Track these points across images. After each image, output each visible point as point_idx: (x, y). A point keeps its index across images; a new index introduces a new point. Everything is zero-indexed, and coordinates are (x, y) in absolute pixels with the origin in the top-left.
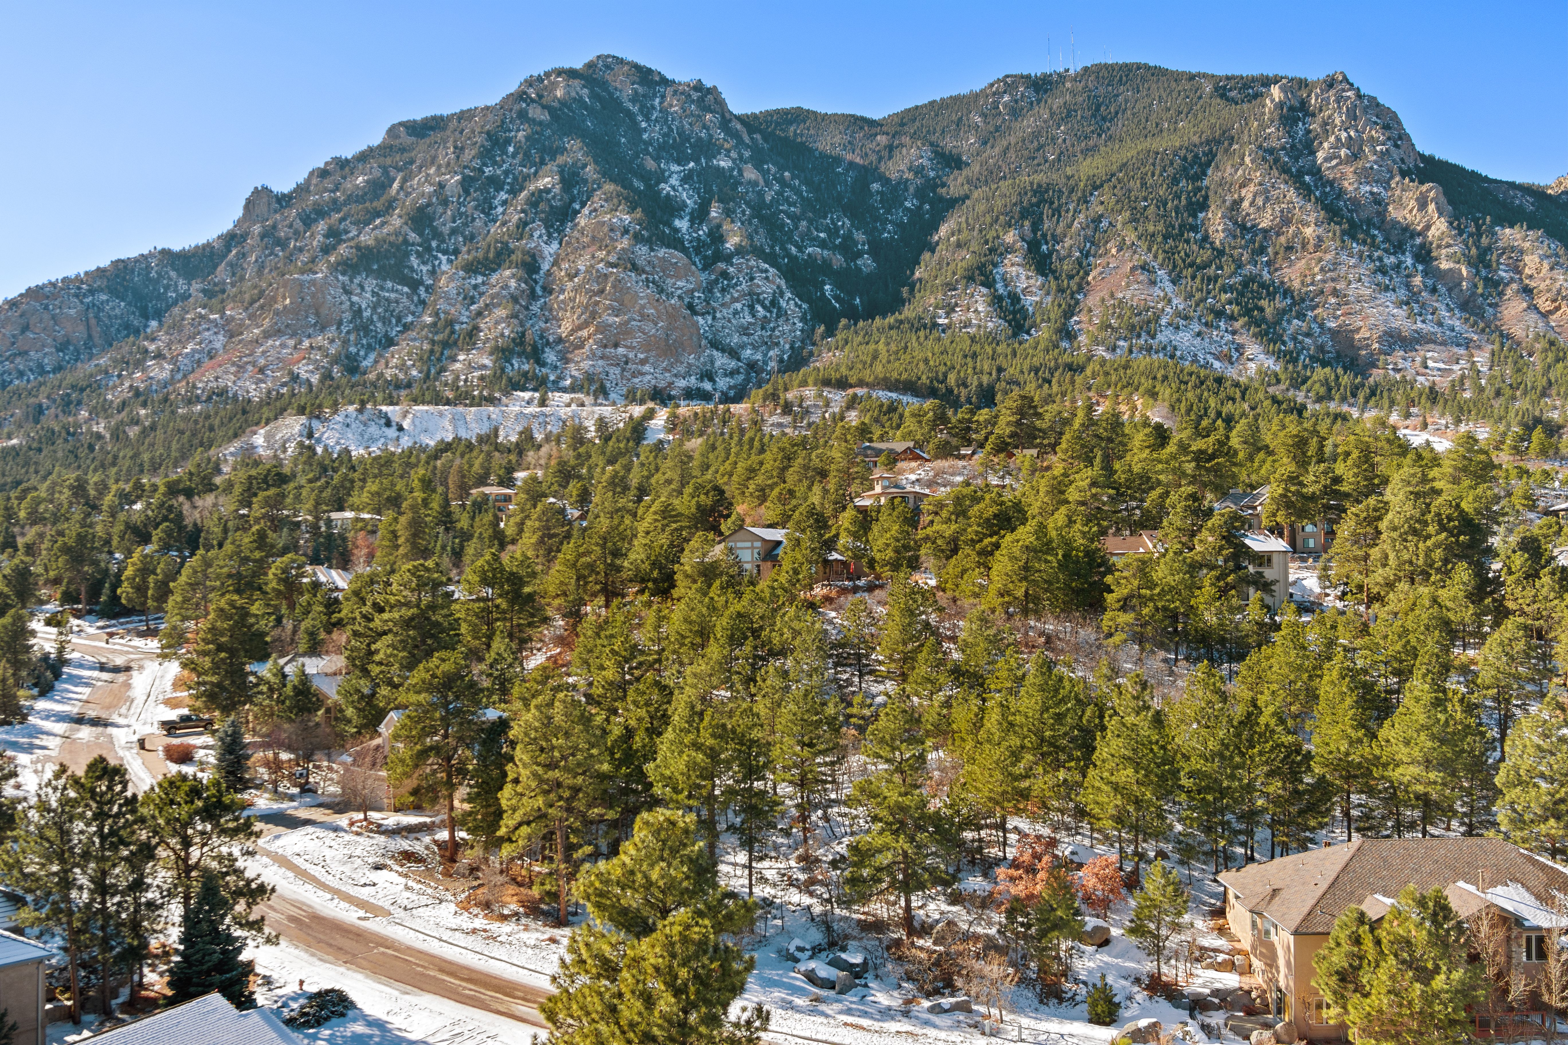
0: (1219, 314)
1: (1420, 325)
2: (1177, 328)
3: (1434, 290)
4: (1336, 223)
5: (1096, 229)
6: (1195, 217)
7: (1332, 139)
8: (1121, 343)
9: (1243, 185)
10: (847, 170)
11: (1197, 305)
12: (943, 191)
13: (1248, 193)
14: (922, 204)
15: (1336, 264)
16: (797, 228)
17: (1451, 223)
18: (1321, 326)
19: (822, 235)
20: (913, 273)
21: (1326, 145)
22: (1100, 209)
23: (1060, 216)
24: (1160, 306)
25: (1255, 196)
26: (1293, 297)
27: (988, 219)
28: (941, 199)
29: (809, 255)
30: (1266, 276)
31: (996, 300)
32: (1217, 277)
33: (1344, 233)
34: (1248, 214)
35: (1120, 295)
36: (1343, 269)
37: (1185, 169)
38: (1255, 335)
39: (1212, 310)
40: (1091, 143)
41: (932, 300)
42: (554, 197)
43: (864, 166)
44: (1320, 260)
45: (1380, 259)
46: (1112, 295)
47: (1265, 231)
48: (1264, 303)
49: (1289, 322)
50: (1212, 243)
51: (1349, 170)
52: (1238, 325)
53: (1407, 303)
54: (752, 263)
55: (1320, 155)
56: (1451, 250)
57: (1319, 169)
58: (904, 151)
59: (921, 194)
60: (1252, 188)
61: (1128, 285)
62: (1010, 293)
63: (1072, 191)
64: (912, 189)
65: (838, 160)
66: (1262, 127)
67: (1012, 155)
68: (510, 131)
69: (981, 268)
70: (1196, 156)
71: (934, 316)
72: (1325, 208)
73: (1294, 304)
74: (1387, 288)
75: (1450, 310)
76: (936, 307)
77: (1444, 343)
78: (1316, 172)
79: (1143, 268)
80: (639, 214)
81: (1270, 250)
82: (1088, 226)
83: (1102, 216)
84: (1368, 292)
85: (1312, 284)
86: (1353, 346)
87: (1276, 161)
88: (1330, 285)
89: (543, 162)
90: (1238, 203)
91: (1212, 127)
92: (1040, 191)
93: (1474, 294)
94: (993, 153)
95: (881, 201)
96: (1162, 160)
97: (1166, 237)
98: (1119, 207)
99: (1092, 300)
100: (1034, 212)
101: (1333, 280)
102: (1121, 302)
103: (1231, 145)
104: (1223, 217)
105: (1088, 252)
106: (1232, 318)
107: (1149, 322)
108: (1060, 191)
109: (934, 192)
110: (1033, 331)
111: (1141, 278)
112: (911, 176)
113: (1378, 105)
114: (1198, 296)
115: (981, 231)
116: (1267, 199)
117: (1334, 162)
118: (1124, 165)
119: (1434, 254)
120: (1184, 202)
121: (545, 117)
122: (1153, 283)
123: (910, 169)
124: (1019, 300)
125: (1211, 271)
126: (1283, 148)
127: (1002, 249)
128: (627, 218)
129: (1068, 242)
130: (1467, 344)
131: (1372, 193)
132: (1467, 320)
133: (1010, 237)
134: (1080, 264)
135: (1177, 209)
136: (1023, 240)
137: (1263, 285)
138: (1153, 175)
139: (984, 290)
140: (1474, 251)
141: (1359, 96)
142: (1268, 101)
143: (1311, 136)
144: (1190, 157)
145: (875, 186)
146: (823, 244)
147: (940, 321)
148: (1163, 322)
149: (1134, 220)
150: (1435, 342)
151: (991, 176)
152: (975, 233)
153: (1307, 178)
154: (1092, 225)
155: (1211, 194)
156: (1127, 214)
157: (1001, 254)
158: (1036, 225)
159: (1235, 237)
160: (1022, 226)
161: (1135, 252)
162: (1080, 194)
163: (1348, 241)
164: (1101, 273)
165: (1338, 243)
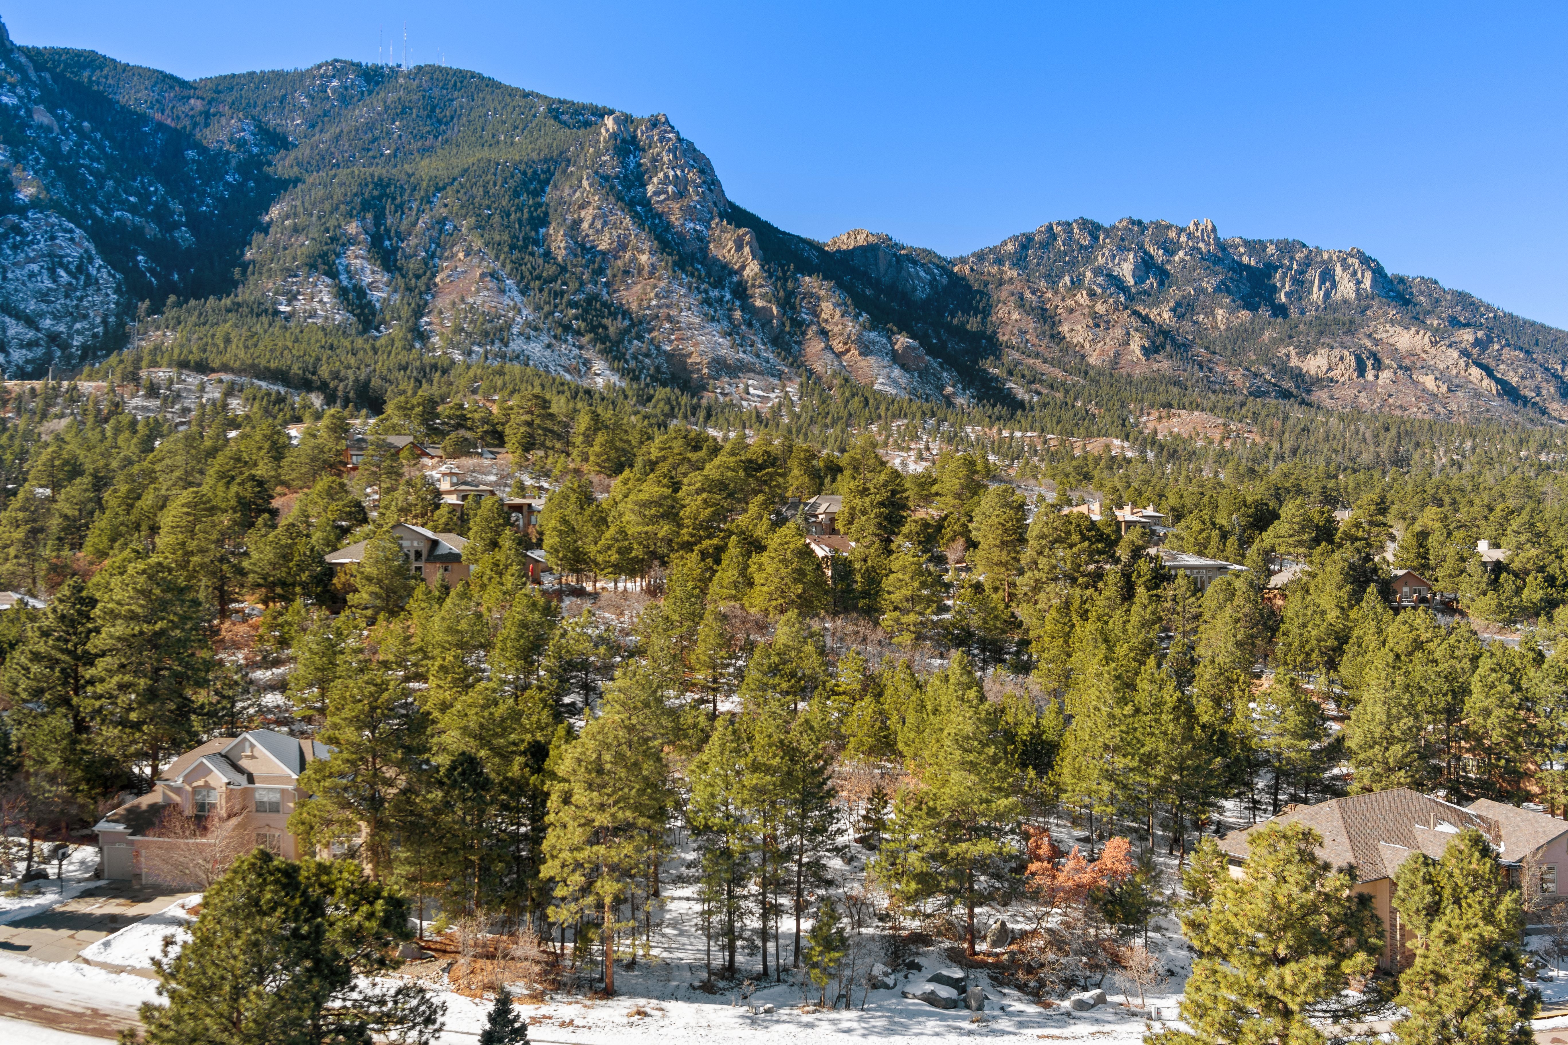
0: (567, 328)
1: (741, 355)
2: (528, 338)
3: (750, 325)
4: (669, 254)
5: (441, 231)
6: (537, 232)
7: (661, 175)
8: (476, 348)
9: (582, 207)
10: (156, 132)
11: (546, 317)
12: (271, 170)
13: (587, 215)
14: (246, 180)
15: (669, 292)
16: (101, 187)
17: (762, 266)
18: (658, 348)
19: (132, 199)
20: (242, 254)
21: (655, 180)
22: (444, 212)
23: (403, 213)
24: (510, 315)
25: (593, 219)
26: (631, 319)
27: (327, 206)
28: (268, 178)
29: (117, 219)
30: (606, 297)
31: (342, 293)
33: (675, 264)
34: (587, 235)
35: (471, 300)
36: (675, 296)
37: (524, 183)
38: (600, 352)
39: (560, 323)
40: (427, 143)
41: (270, 285)
43: (176, 130)
44: (655, 286)
45: (706, 291)
46: (463, 300)
47: (604, 253)
48: (607, 322)
49: (630, 342)
50: (555, 259)
51: (676, 206)
52: (584, 340)
53: (730, 335)
54: (53, 219)
55: (650, 189)
56: (763, 290)
57: (649, 201)
58: (223, 121)
59: (244, 169)
60: (591, 210)
61: (478, 291)
62: (355, 286)
63: (414, 189)
64: (234, 163)
65: (143, 119)
66: (598, 154)
67: (344, 143)
69: (324, 256)
70: (535, 172)
71: (275, 303)
72: (658, 238)
73: (633, 325)
74: (713, 319)
75: (764, 344)
76: (276, 293)
77: (761, 373)
78: (646, 203)
79: (492, 275)
81: (609, 272)
82: (433, 227)
83: (446, 218)
84: (697, 321)
85: (649, 308)
86: (686, 369)
87: (612, 188)
88: (663, 312)
90: (577, 223)
91: (550, 146)
92: (382, 184)
93: (782, 331)
94: (324, 138)
95: (198, 171)
96: (503, 171)
97: (512, 247)
98: (464, 211)
99: (442, 302)
100: (375, 206)
101: (668, 307)
102: (472, 307)
103: (568, 166)
104: (565, 235)
105: (434, 253)
106: (579, 333)
107: (501, 330)
108: (402, 187)
109: (260, 171)
110: (382, 328)
111: (491, 285)
112: (232, 148)
113: (695, 150)
114: (546, 308)
115: (319, 218)
116: (605, 224)
117: (662, 197)
118: (466, 170)
119: (749, 292)
120: (526, 215)
122: (502, 291)
123: (231, 141)
124: (365, 294)
125: (557, 286)
126: (617, 177)
127: (344, 240)
129: (413, 241)
130: (780, 375)
131: (695, 230)
132: (779, 354)
133: (353, 228)
134: (426, 264)
135: (520, 221)
136: (366, 231)
137: (605, 304)
138: (495, 185)
139: (328, 281)
140: (782, 293)
141: (680, 140)
142: (603, 131)
143: (642, 169)
144: (529, 172)
145: (191, 154)
146: (133, 209)
147: (282, 308)
148: (515, 330)
149: (478, 227)
150: (754, 371)
151: (322, 161)
152: (314, 219)
153: (639, 208)
154: (437, 227)
155: (551, 211)
156: (472, 220)
157: (344, 245)
158: (379, 219)
159: (576, 256)
160: (364, 218)
161: (483, 259)
162: (422, 193)
163: (679, 272)
164: (449, 276)
165: (670, 273)
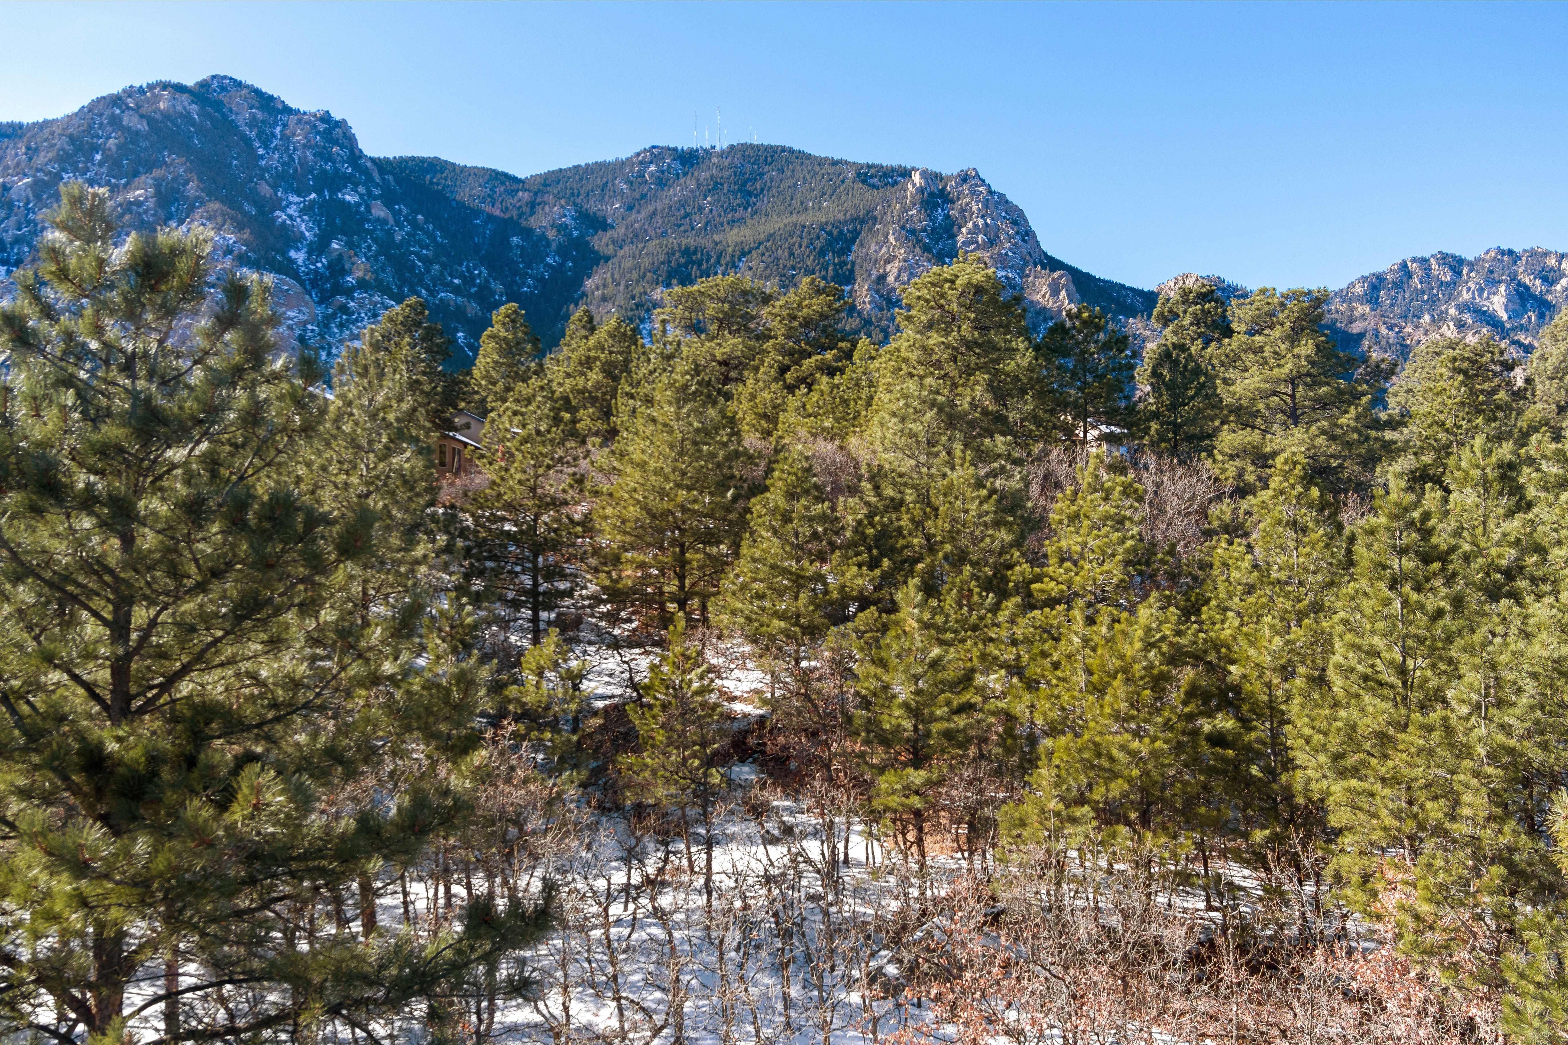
7: (970, 225)
9: (887, 262)
10: (486, 223)
13: (893, 269)
14: (564, 261)
16: (428, 271)
19: (456, 281)
21: (964, 230)
25: (899, 271)
29: (441, 300)
34: (894, 289)
37: (830, 243)
40: (737, 215)
43: (504, 220)
54: (376, 298)
55: (959, 240)
58: (547, 208)
59: (563, 251)
60: (897, 264)
63: (720, 255)
64: (554, 246)
65: (477, 213)
66: (905, 209)
67: (658, 220)
70: (841, 232)
78: (955, 255)
80: (246, 235)
87: (919, 241)
89: (136, 174)
90: (882, 278)
91: (856, 207)
92: (687, 252)
94: (639, 218)
95: (521, 256)
96: (809, 233)
98: (767, 272)
103: (874, 224)
104: (869, 290)
108: (708, 254)
112: (553, 233)
113: (1007, 202)
115: (627, 286)
116: (911, 275)
117: (972, 247)
118: (771, 235)
120: (831, 273)
121: (143, 126)
123: (553, 226)
126: (924, 230)
127: (649, 305)
128: (232, 238)
131: (1007, 277)
133: (658, 294)
138: (800, 246)
141: (991, 192)
142: (910, 186)
143: (951, 221)
144: (835, 232)
145: (516, 240)
146: (456, 290)
151: (636, 237)
152: (621, 288)
155: (857, 268)
156: (776, 280)
157: (648, 310)
159: (881, 309)
160: (670, 284)
162: (728, 259)
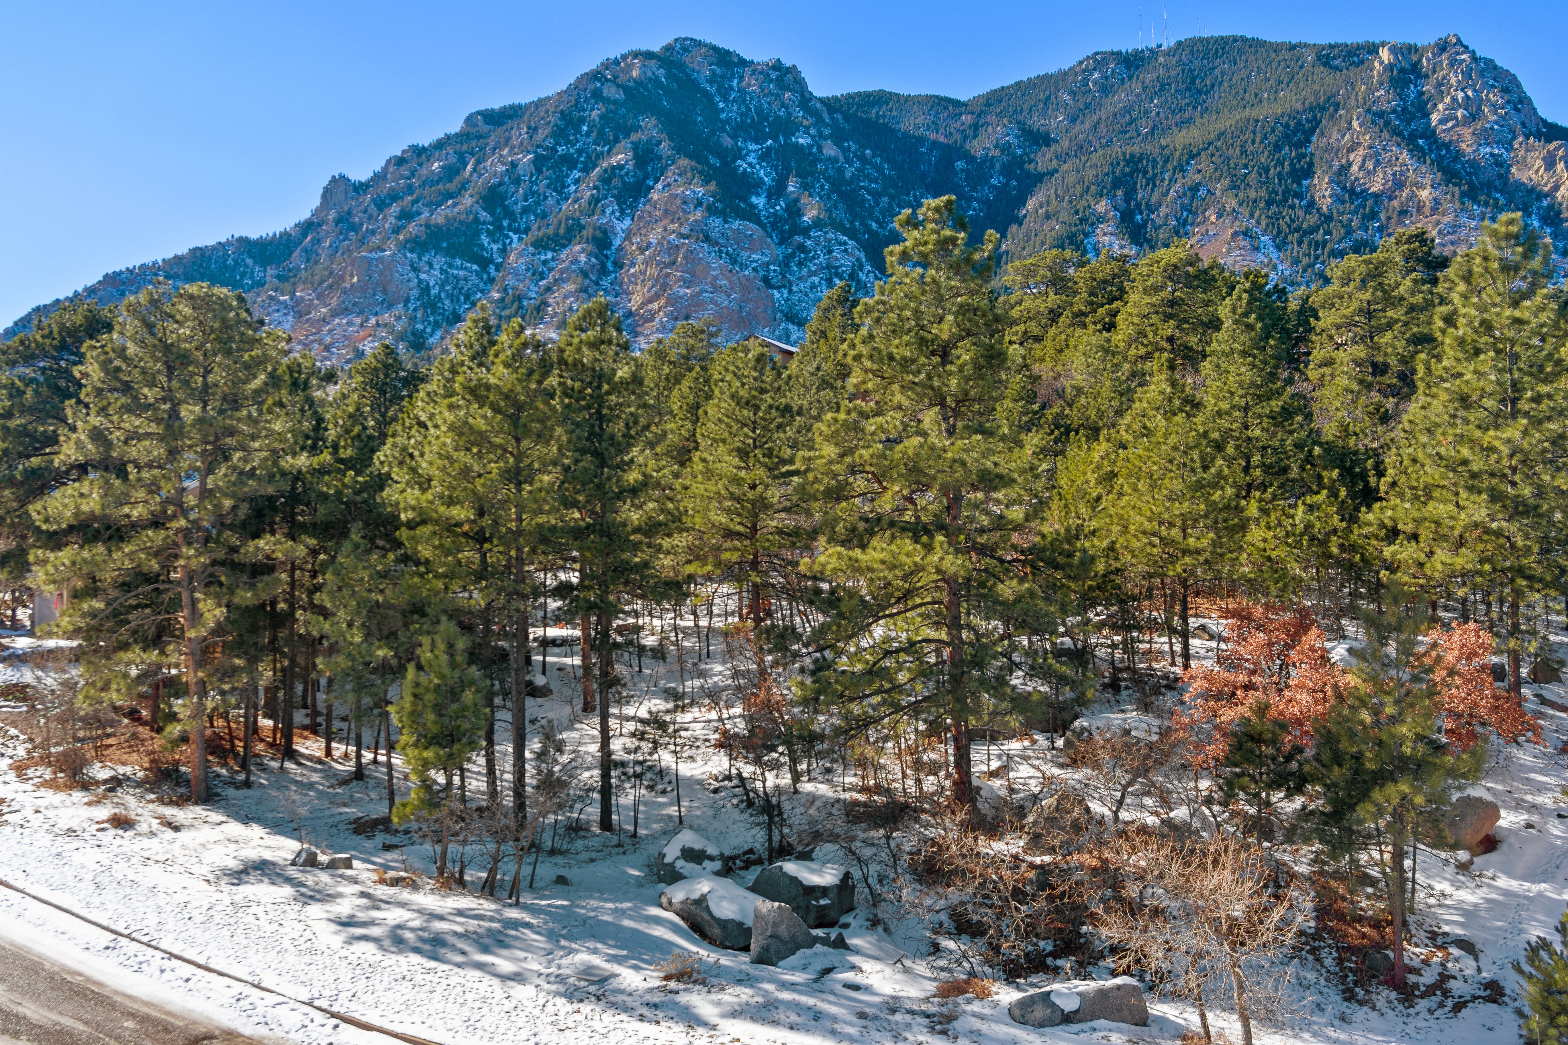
4: (1455, 185)
5: (1193, 198)
6: (1300, 184)
7: (1448, 100)
9: (1351, 150)
10: (931, 150)
11: (1305, 271)
12: (1032, 166)
13: (1356, 158)
14: (1008, 181)
15: (1455, 227)
16: (878, 204)
21: (1441, 106)
22: (1198, 178)
23: (1154, 185)
25: (1364, 160)
27: (1079, 189)
28: (1028, 175)
32: (1325, 242)
33: (1463, 194)
34: (1357, 179)
35: (1221, 262)
36: (1464, 232)
37: (1287, 136)
39: (1320, 275)
40: (1186, 115)
42: (627, 174)
43: (948, 146)
44: (1438, 223)
47: (1376, 196)
50: (1319, 210)
51: (1467, 131)
54: (831, 235)
55: (1435, 117)
57: (1434, 132)
58: (990, 129)
59: (1007, 171)
60: (1361, 152)
61: (1229, 251)
63: (1167, 161)
64: (998, 166)
65: (921, 140)
66: (1371, 90)
67: (1103, 129)
68: (584, 110)
69: (1072, 237)
70: (1299, 123)
72: (1443, 169)
78: (1430, 135)
79: (1245, 234)
80: (713, 186)
81: (1382, 216)
82: (1185, 194)
83: (1199, 184)
87: (1387, 124)
89: (616, 140)
90: (1345, 168)
91: (1316, 94)
92: (1132, 161)
94: (1082, 128)
95: (966, 179)
96: (1263, 127)
97: (1269, 204)
98: (1218, 174)
100: (1127, 182)
101: (1453, 243)
103: (1336, 110)
104: (1330, 182)
105: (1186, 220)
108: (1155, 161)
109: (1022, 169)
111: (1243, 244)
112: (997, 153)
113: (1497, 68)
114: (1305, 261)
115: (1071, 202)
116: (1378, 163)
117: (1450, 124)
118: (1222, 134)
119: (1564, 215)
120: (1287, 168)
121: (620, 96)
122: (1256, 249)
123: (996, 147)
125: (1319, 236)
126: (1394, 111)
127: (1093, 219)
128: (700, 191)
129: (1163, 211)
131: (1492, 155)
133: (1102, 207)
134: (1177, 233)
135: (1280, 176)
136: (1116, 208)
138: (1253, 142)
141: (1476, 60)
142: (1376, 64)
143: (1425, 98)
144: (1292, 124)
145: (960, 164)
149: (1233, 187)
151: (1081, 150)
152: (1065, 204)
153: (1420, 142)
154: (1189, 194)
155: (1316, 160)
156: (1226, 182)
157: (1093, 224)
158: (1129, 195)
159: (1343, 202)
160: (1115, 196)
161: (1236, 219)
162: (1175, 163)
163: (1469, 204)
164: (1200, 241)
165: (1458, 205)
